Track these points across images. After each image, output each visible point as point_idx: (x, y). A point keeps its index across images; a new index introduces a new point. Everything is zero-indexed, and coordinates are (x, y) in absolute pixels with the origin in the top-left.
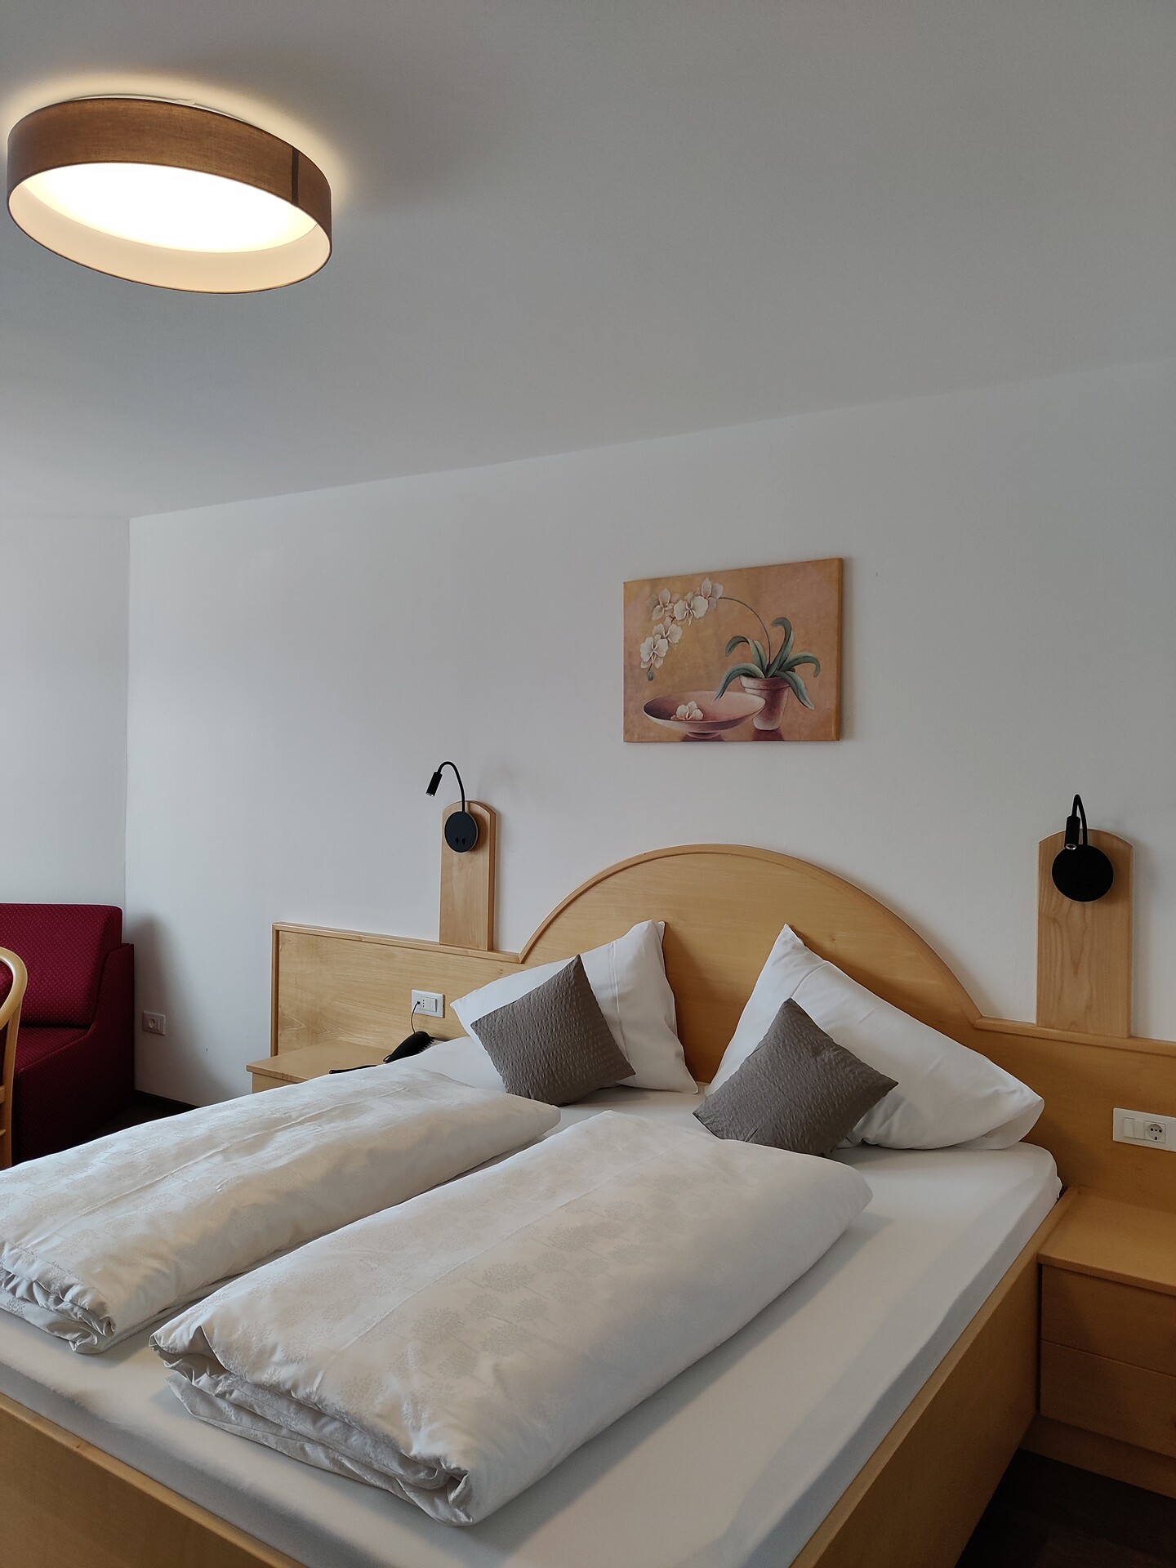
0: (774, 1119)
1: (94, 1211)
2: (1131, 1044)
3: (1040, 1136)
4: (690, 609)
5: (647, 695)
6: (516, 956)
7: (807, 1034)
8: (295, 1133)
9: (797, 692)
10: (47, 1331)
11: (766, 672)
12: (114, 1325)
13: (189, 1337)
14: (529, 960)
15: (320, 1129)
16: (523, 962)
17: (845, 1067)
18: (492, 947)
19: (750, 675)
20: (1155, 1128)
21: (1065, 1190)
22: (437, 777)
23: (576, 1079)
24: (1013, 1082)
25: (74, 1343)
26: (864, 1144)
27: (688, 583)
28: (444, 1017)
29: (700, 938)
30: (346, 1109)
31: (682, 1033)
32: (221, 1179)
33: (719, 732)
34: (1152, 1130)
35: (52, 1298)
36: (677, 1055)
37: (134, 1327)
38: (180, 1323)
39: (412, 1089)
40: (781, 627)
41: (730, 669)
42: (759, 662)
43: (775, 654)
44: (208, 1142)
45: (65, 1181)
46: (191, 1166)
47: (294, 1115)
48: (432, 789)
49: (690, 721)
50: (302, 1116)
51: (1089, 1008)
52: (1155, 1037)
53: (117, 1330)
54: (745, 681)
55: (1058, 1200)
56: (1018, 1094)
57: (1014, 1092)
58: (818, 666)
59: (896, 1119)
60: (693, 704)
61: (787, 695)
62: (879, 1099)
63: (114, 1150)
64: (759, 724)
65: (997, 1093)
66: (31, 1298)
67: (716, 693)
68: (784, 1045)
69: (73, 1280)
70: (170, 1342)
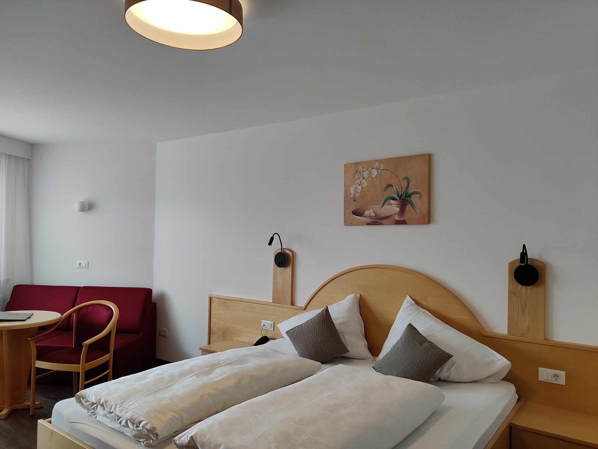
0: (405, 369)
1: (150, 394)
2: (546, 342)
3: (509, 378)
4: (370, 174)
5: (353, 207)
6: (302, 307)
7: (417, 337)
8: (223, 369)
9: (412, 206)
10: (133, 438)
11: (400, 198)
12: (159, 435)
13: (188, 439)
14: (307, 309)
15: (232, 367)
16: (304, 310)
17: (432, 349)
18: (292, 304)
19: (394, 199)
20: (556, 376)
21: (520, 399)
22: (272, 239)
23: (326, 354)
24: (499, 356)
25: (143, 443)
26: (440, 380)
27: (369, 164)
28: (274, 331)
29: (373, 300)
30: (241, 360)
31: (367, 337)
32: (196, 384)
33: (381, 221)
34: (554, 376)
35: (135, 426)
36: (365, 345)
37: (166, 437)
38: (184, 435)
39: (264, 354)
40: (406, 180)
41: (386, 197)
42: (397, 194)
43: (404, 191)
44: (190, 371)
45: (138, 384)
46: (184, 379)
47: (222, 362)
48: (270, 243)
49: (370, 217)
50: (224, 363)
51: (529, 328)
52: (555, 340)
53: (160, 438)
54: (392, 201)
55: (517, 403)
56: (501, 361)
57: (499, 360)
58: (421, 195)
59: (452, 370)
60: (371, 210)
61: (408, 206)
62: (446, 362)
63: (155, 373)
64: (397, 218)
65: (492, 361)
66: (127, 426)
67: (380, 206)
68: (408, 341)
69: (144, 419)
70: (180, 441)
